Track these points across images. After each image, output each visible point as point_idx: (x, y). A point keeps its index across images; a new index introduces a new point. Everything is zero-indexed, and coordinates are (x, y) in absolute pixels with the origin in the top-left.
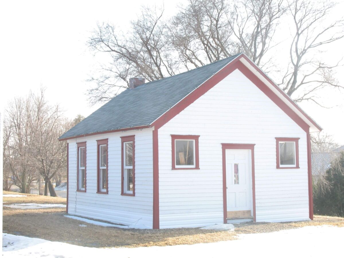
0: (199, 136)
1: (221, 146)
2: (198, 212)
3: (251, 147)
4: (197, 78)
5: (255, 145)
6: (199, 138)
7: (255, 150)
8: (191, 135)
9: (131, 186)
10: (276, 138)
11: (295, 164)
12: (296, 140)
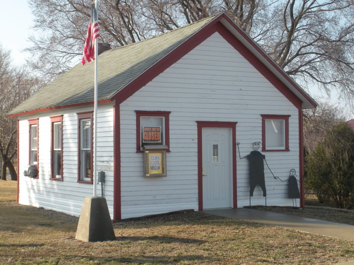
0: (169, 112)
1: (196, 124)
2: (168, 203)
3: (232, 125)
4: (169, 43)
5: (236, 123)
6: (170, 115)
7: (237, 129)
8: (160, 111)
9: (89, 172)
10: (262, 115)
11: (283, 146)
12: (286, 118)
